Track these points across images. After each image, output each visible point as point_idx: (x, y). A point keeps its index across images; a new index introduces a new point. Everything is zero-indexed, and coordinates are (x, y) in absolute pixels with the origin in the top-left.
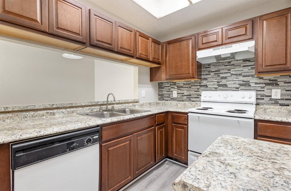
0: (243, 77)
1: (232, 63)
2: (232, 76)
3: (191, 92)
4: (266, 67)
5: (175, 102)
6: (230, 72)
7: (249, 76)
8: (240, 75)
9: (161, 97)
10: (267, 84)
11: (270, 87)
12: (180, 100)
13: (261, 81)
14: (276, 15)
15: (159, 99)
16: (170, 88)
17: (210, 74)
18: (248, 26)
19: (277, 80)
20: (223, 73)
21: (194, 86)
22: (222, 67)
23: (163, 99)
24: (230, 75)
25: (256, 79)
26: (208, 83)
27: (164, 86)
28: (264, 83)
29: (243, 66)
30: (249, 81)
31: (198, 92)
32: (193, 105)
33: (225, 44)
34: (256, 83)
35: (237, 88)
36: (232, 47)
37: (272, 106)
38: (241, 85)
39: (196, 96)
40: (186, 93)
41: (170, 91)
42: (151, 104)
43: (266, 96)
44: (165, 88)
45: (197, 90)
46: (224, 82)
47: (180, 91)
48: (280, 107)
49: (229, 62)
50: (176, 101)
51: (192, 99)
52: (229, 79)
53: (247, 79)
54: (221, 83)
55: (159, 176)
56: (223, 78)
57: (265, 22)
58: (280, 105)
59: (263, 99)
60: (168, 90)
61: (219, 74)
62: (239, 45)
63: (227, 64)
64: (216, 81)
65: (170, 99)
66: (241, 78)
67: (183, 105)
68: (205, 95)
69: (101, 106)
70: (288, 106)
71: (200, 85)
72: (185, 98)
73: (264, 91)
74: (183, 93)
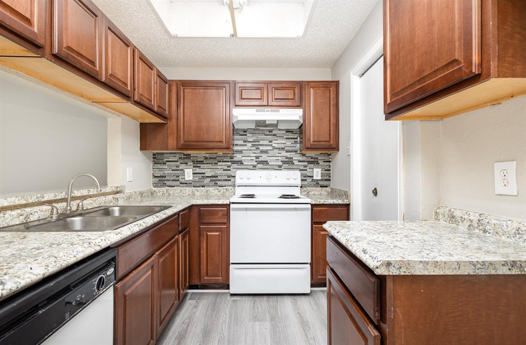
0: (286, 152)
1: (274, 132)
2: (274, 150)
3: (217, 172)
4: (314, 143)
5: (188, 188)
6: (272, 145)
7: (292, 152)
8: (283, 149)
9: (160, 181)
10: (309, 162)
11: (312, 166)
12: (198, 184)
13: (304, 158)
14: (321, 86)
15: (155, 185)
16: (178, 163)
17: (246, 145)
18: (296, 90)
19: (318, 158)
20: (263, 145)
21: (223, 162)
22: (261, 137)
23: (164, 185)
24: (272, 148)
25: (299, 155)
26: (243, 158)
27: (165, 160)
28: (307, 162)
29: (287, 138)
30: (292, 158)
31: (229, 172)
32: (222, 191)
33: (272, 106)
34: (299, 161)
35: (280, 166)
36: (279, 111)
37: (314, 188)
38: (284, 162)
39: (226, 178)
40: (209, 173)
41: (178, 170)
42: (144, 195)
43: (308, 177)
44: (167, 163)
45: (226, 168)
46: (264, 157)
47: (197, 169)
48: (321, 188)
49: (270, 131)
50: (191, 187)
51: (219, 183)
52: (271, 153)
53: (290, 155)
54: (261, 159)
55: (189, 322)
56: (262, 152)
57: (312, 90)
58: (321, 187)
59: (306, 180)
60: (175, 168)
61: (259, 147)
62: (287, 111)
63: (268, 133)
64: (254, 155)
65: (178, 183)
66: (284, 154)
67: (205, 194)
68: (242, 176)
69: (55, 205)
70: (327, 187)
71: (232, 160)
72: (207, 181)
73: (306, 170)
74: (204, 173)
